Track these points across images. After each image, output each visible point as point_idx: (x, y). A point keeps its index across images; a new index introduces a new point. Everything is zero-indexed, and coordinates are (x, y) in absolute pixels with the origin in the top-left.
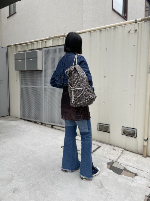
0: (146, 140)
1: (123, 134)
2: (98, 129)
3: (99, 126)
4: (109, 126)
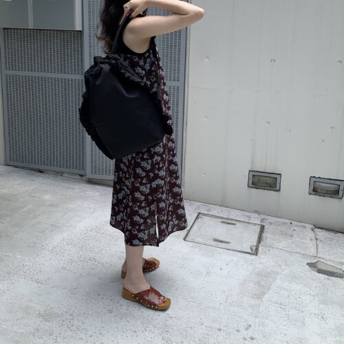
2: (251, 185)
4: (278, 177)
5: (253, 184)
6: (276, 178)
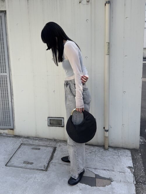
0: (107, 131)
2: (49, 125)
3: (49, 121)
4: (62, 119)
5: (50, 124)
6: (62, 120)
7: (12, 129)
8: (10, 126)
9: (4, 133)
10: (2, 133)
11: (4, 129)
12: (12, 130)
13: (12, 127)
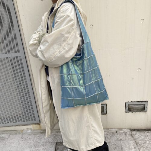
1: (128, 111)
7: (39, 124)
8: (35, 120)
9: (27, 129)
10: (26, 129)
11: (27, 125)
12: (37, 124)
13: (37, 121)
